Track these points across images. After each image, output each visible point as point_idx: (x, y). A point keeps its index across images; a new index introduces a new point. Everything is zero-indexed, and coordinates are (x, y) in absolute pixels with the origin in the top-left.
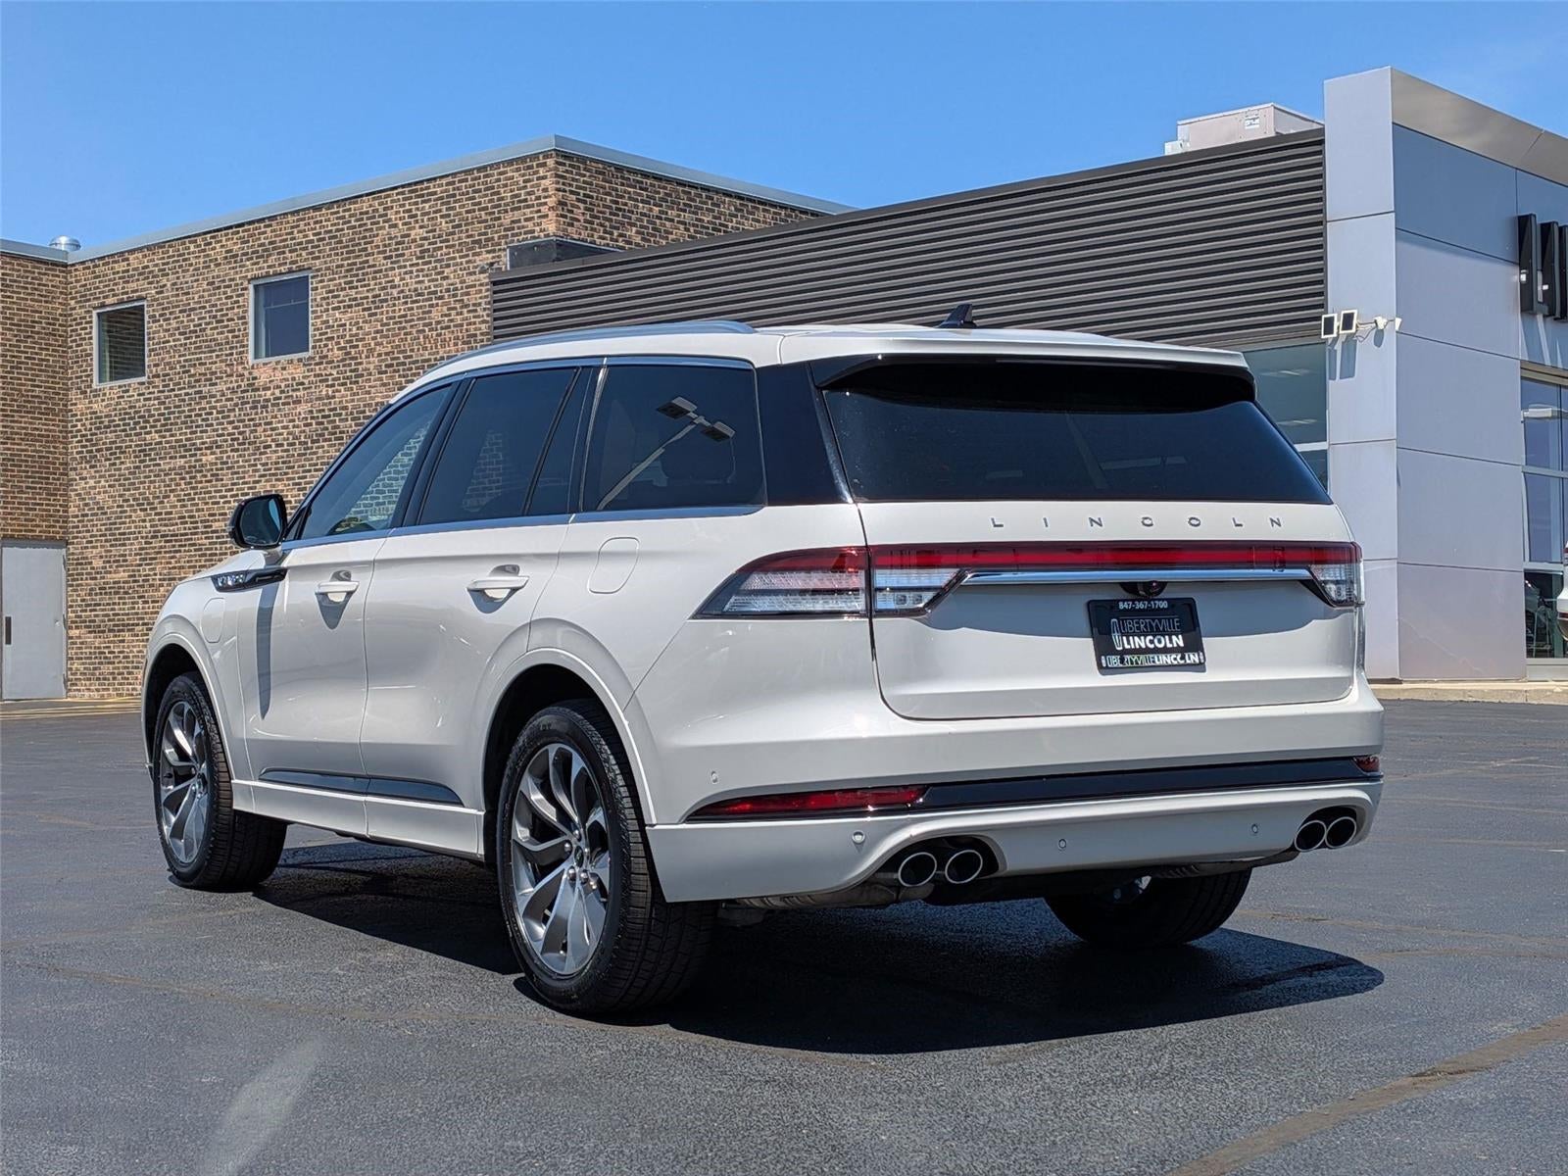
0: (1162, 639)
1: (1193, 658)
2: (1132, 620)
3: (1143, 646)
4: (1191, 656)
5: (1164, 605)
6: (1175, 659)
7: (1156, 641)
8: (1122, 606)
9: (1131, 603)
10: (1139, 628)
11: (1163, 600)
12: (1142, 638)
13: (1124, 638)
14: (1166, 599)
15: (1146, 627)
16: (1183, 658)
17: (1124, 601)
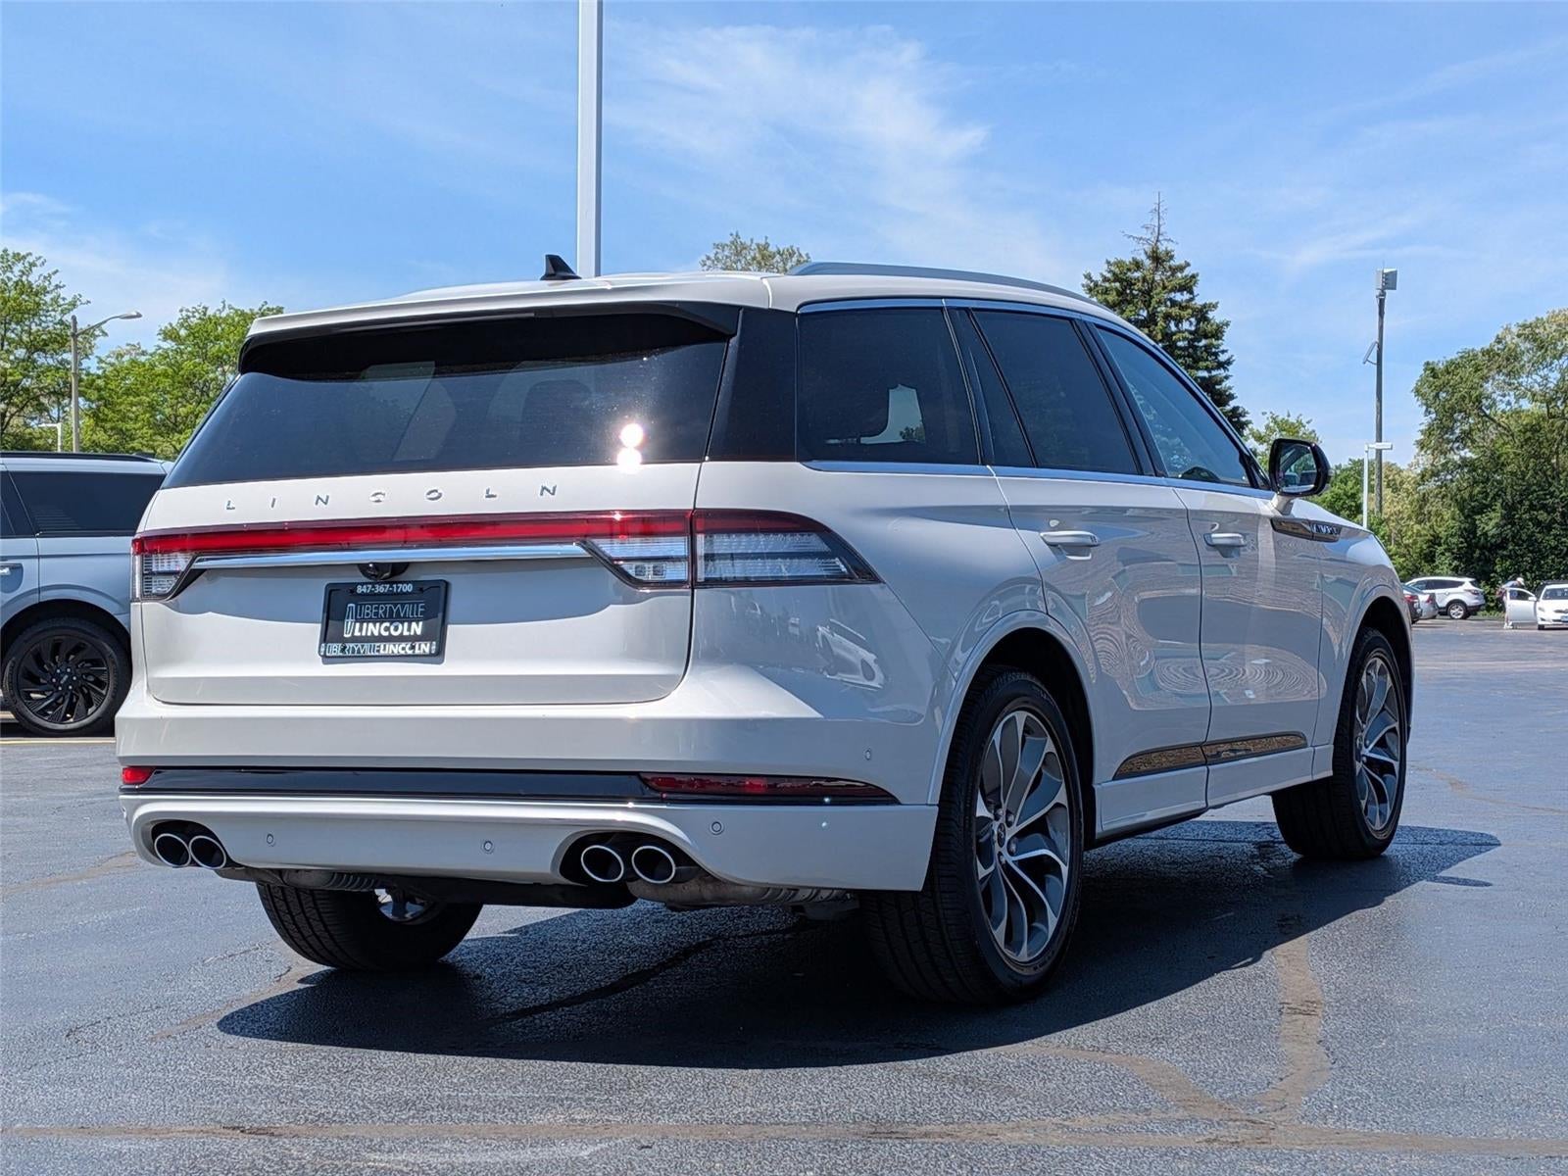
0: (400, 626)
1: (425, 648)
2: (372, 605)
3: (376, 634)
4: (423, 646)
5: (409, 588)
6: (403, 649)
7: (392, 628)
8: (359, 590)
9: (370, 586)
10: (376, 614)
11: (407, 583)
12: (378, 624)
13: (358, 625)
14: (414, 583)
15: (385, 613)
16: (413, 647)
17: (362, 584)
